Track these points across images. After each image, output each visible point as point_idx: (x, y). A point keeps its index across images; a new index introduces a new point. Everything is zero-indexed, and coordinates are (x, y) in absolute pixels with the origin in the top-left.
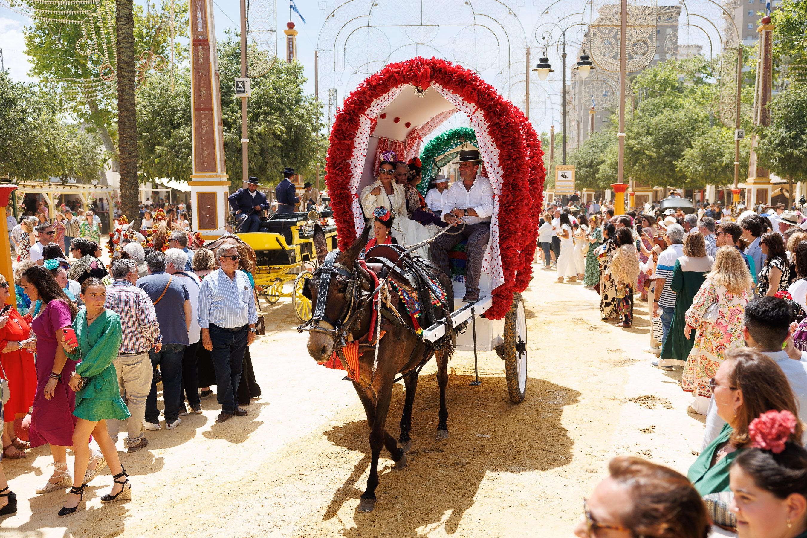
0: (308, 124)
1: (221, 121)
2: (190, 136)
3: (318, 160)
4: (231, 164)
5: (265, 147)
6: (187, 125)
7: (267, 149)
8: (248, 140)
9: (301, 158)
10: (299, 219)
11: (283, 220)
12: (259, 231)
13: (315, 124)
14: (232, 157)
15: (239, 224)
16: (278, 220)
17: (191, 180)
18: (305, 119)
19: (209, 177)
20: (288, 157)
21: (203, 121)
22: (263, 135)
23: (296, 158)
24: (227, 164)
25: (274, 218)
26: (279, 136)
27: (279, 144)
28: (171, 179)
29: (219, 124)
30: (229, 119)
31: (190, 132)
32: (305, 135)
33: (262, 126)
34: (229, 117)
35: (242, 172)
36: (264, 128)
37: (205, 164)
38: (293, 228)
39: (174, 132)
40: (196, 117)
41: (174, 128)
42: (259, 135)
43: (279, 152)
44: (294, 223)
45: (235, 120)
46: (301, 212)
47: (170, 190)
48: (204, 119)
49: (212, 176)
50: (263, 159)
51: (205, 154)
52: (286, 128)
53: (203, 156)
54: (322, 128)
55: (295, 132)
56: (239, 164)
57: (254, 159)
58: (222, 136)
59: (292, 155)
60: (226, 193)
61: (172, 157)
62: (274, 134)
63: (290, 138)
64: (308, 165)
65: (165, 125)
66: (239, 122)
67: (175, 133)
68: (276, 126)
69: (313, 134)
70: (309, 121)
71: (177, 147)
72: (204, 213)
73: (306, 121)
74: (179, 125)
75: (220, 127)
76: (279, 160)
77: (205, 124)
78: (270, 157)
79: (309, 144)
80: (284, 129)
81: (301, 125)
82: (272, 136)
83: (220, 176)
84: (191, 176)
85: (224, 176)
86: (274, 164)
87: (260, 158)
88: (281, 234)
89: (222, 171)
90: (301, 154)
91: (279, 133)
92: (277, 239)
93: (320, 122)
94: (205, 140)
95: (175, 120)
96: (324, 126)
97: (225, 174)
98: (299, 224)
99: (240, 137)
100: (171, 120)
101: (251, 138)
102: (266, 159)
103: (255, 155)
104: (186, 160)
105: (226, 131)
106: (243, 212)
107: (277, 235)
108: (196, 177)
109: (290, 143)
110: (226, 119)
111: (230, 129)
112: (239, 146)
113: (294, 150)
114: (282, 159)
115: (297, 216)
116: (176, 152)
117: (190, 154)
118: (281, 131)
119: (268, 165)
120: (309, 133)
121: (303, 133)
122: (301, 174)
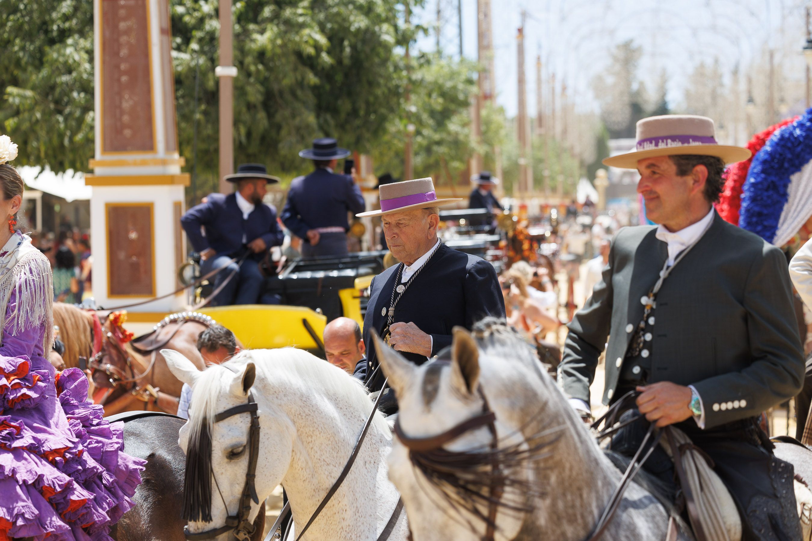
0: (385, 27)
1: (167, 24)
2: (91, 60)
3: (410, 117)
4: (190, 131)
5: (275, 87)
6: (82, 34)
7: (281, 93)
8: (233, 71)
9: (368, 113)
10: (362, 270)
11: (320, 274)
12: (259, 301)
13: (401, 23)
14: (193, 112)
15: (212, 285)
16: (308, 275)
17: (91, 172)
18: (378, 16)
19: (135, 164)
20: (335, 111)
21: (123, 25)
22: (269, 54)
23: (355, 112)
24: (180, 131)
25: (297, 269)
26: (310, 57)
27: (312, 79)
28: (43, 170)
29: (163, 31)
30: (187, 19)
31: (90, 53)
32: (378, 55)
33: (268, 34)
34: (188, 13)
35: (217, 151)
36: (272, 41)
37: (127, 132)
38: (345, 295)
39: (53, 54)
40: (104, 14)
41: (52, 42)
42: (261, 55)
43: (311, 99)
44: (349, 283)
45: (201, 21)
46: (363, 254)
47: (37, 196)
48: (125, 19)
49: (144, 163)
50: (270, 116)
51: (126, 105)
52: (330, 39)
53: (122, 113)
54: (420, 35)
55: (353, 47)
56: (208, 131)
57: (246, 117)
58: (167, 60)
59: (345, 105)
60: (177, 206)
61: (48, 115)
62: (299, 54)
63: (340, 62)
64: (385, 131)
65: (29, 36)
66: (213, 24)
67: (55, 55)
68: (306, 31)
69: (399, 51)
70: (387, 20)
71: (58, 90)
72: (122, 255)
73: (378, 20)
74: (64, 34)
75: (165, 38)
76: (311, 119)
77: (127, 32)
78: (287, 113)
79: (389, 78)
80: (322, 40)
81: (367, 30)
82: (293, 58)
83: (164, 163)
84: (91, 164)
85: (173, 162)
86: (298, 129)
87: (261, 115)
88: (314, 309)
89: (168, 149)
90: (368, 103)
91: (311, 51)
92: (305, 322)
93: (415, 21)
94: (126, 73)
95: (53, 21)
96: (425, 31)
97: (176, 156)
98: (359, 283)
99: (213, 62)
100: (45, 23)
101: (240, 65)
102: (278, 117)
103: (250, 107)
104: (80, 121)
105: (178, 49)
106: (220, 252)
107: (304, 312)
108: (102, 164)
109: (339, 78)
110: (181, 17)
111: (187, 41)
112: (211, 84)
113: (350, 94)
114: (318, 116)
115: (356, 263)
116: (57, 102)
117: (88, 107)
118: (317, 47)
119: (284, 132)
120: (387, 48)
121: (373, 49)
122: (367, 152)
